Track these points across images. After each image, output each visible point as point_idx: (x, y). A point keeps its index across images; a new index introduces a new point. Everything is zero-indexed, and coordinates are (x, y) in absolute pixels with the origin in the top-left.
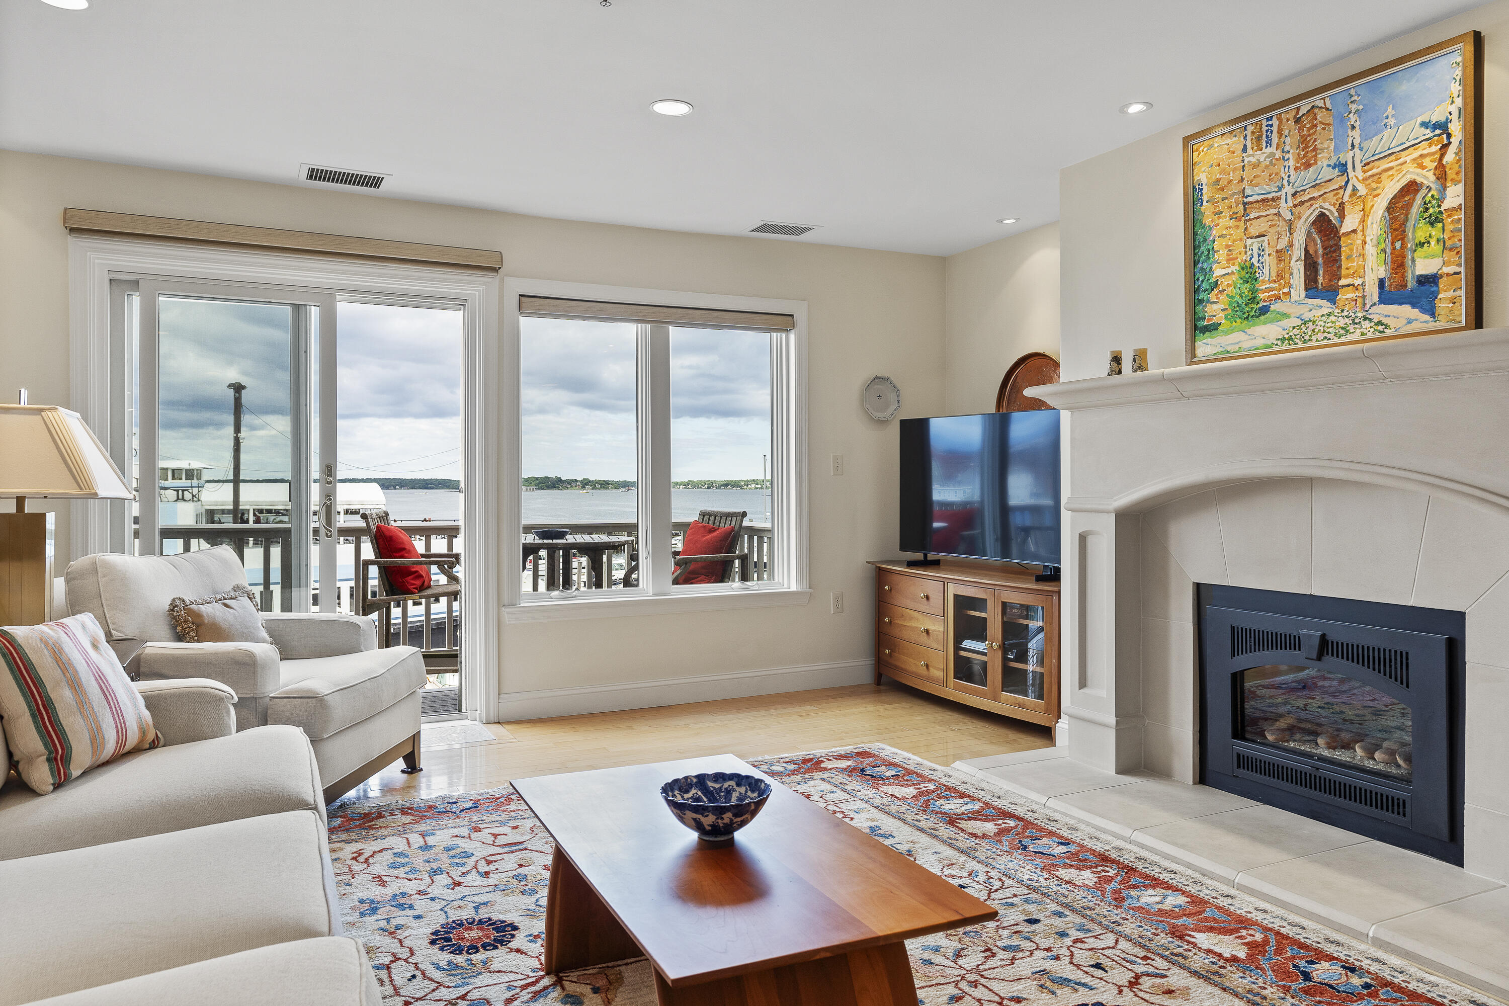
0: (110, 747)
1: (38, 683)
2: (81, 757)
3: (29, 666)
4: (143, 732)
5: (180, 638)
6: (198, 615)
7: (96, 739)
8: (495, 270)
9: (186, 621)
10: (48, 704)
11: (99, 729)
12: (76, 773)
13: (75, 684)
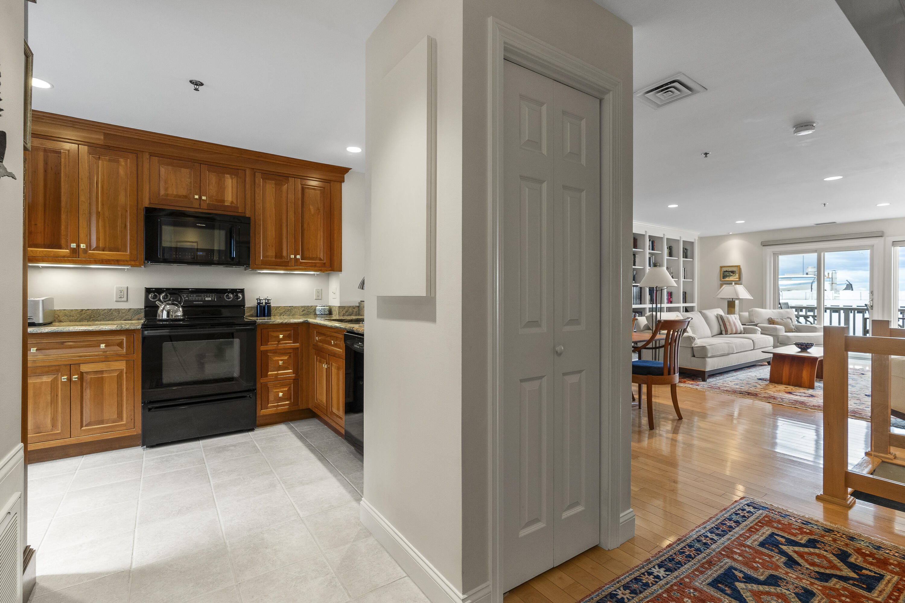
0: (734, 332)
1: (724, 321)
2: (729, 332)
3: (724, 319)
4: (741, 331)
5: (770, 324)
6: (774, 321)
7: (732, 330)
8: (882, 236)
9: (771, 322)
10: (725, 324)
11: (732, 329)
12: (728, 333)
13: (730, 322)
